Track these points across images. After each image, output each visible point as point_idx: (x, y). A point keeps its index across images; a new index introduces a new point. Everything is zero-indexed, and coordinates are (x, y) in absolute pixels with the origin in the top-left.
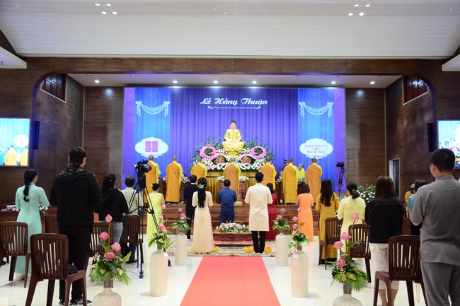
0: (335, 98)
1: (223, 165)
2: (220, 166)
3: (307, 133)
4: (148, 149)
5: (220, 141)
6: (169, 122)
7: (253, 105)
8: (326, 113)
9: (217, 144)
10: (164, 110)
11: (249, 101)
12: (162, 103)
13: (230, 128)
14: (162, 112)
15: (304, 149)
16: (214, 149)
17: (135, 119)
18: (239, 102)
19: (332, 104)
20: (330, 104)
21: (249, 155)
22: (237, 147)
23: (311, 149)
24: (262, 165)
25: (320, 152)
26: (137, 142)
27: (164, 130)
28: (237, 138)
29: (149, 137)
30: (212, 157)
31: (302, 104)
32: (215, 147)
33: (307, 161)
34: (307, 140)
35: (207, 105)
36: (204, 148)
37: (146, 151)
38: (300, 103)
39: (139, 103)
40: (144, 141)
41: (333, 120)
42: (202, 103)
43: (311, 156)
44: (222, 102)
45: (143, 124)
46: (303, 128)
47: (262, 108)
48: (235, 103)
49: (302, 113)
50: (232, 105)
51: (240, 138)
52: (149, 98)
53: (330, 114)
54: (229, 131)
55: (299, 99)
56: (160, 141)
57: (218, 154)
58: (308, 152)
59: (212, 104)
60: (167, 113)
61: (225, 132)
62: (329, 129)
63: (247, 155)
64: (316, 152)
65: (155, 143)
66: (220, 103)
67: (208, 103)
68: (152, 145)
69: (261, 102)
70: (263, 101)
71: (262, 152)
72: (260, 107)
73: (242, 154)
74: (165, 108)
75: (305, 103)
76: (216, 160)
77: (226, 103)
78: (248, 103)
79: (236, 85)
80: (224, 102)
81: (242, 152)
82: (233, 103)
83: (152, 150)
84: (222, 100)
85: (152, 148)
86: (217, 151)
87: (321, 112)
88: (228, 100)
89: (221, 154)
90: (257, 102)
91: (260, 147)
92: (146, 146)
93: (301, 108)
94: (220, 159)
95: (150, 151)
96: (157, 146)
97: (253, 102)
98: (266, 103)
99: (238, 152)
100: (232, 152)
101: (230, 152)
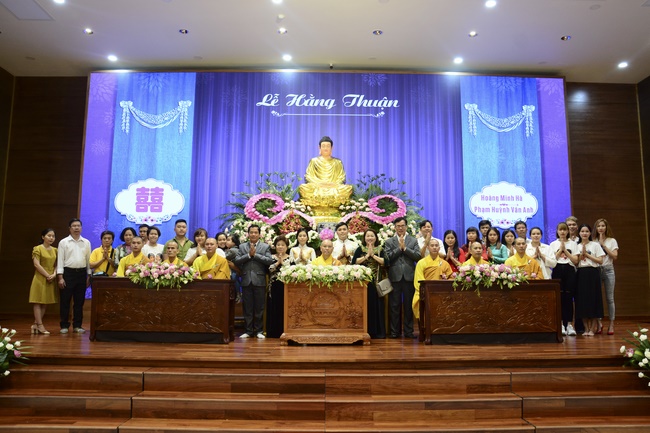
4: (141, 206)
5: (296, 182)
6: (189, 146)
7: (368, 109)
8: (521, 129)
9: (288, 191)
10: (178, 119)
11: (359, 100)
12: (175, 105)
13: (318, 156)
14: (175, 125)
16: (279, 200)
18: (338, 103)
19: (533, 108)
20: (528, 110)
21: (365, 214)
22: (336, 195)
26: (118, 191)
27: (177, 164)
29: (143, 179)
30: (275, 219)
31: (471, 108)
32: (282, 196)
35: (269, 109)
36: (255, 198)
37: (138, 210)
38: (466, 106)
39: (127, 105)
40: (133, 188)
42: (260, 104)
44: (302, 101)
47: (386, 116)
48: (330, 104)
49: (472, 127)
50: (323, 109)
52: (148, 94)
53: (531, 129)
54: (314, 160)
55: (464, 98)
56: (167, 189)
57: (288, 212)
59: (281, 106)
60: (187, 124)
63: (361, 214)
65: (158, 192)
66: (297, 104)
67: (273, 104)
68: (150, 197)
69: (386, 102)
70: (389, 99)
71: (396, 206)
72: (383, 113)
73: (348, 212)
74: (180, 116)
75: (476, 106)
76: (284, 224)
77: (311, 104)
78: (359, 105)
79: (331, 67)
80: (306, 103)
81: (348, 208)
82: (326, 104)
83: (149, 208)
84: (301, 97)
85: (149, 204)
86: (287, 204)
87: (512, 125)
88: (315, 99)
89: (295, 211)
90: (376, 102)
91: (389, 196)
92: (138, 199)
93: (470, 117)
94: (293, 223)
95: (145, 210)
96: (161, 199)
97: (367, 103)
98: (395, 105)
99: (337, 208)
100: (323, 208)
101: (319, 207)
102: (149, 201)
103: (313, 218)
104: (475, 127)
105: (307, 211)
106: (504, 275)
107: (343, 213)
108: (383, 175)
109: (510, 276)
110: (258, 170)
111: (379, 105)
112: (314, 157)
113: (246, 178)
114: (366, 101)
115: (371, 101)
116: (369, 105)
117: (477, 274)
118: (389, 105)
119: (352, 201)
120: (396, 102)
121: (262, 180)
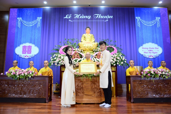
0: (161, 14)
1: (79, 60)
2: (76, 61)
3: (143, 39)
4: (24, 52)
5: (78, 42)
6: (40, 32)
7: (102, 19)
8: (156, 25)
9: (75, 45)
10: (37, 23)
11: (99, 16)
12: (36, 18)
13: (85, 33)
14: (36, 25)
15: (141, 51)
17: (16, 30)
18: (92, 17)
19: (160, 18)
20: (158, 19)
22: (92, 46)
23: (146, 50)
24: (117, 59)
25: (153, 52)
26: (16, 47)
27: (36, 38)
28: (91, 40)
29: (25, 43)
31: (138, 18)
33: (144, 60)
34: (143, 44)
35: (68, 19)
36: (63, 47)
37: (23, 53)
38: (136, 18)
39: (20, 19)
40: (21, 46)
41: (161, 29)
42: (65, 18)
43: (147, 55)
44: (79, 17)
45: (21, 33)
46: (140, 35)
47: (109, 21)
48: (89, 17)
49: (138, 24)
50: (87, 19)
51: (93, 40)
52: (27, 15)
53: (159, 25)
54: (84, 35)
55: (136, 15)
56: (33, 46)
57: (74, 52)
58: (145, 52)
59: (73, 18)
60: (39, 25)
61: (81, 36)
62: (159, 36)
64: (150, 53)
65: (30, 47)
66: (78, 18)
67: (69, 17)
68: (27, 49)
69: (109, 16)
70: (110, 16)
71: (113, 49)
72: (107, 20)
73: (96, 52)
74: (38, 22)
75: (140, 18)
76: (73, 56)
77: (83, 18)
78: (99, 17)
79: (89, 5)
80: (81, 17)
81: (96, 50)
82: (88, 17)
83: (27, 52)
84: (79, 15)
85: (27, 51)
86: (74, 49)
87: (153, 24)
88: (84, 16)
89: (77, 52)
90: (105, 16)
91: (111, 46)
92: (23, 49)
93: (138, 21)
94: (76, 55)
95: (26, 53)
96: (31, 49)
97: (102, 17)
98: (112, 18)
99: (92, 50)
100: (87, 50)
101: (86, 50)
102: (27, 50)
103: (84, 54)
104: (139, 24)
105: (81, 52)
106: (164, 73)
107: (94, 52)
108: (108, 39)
109: (166, 73)
110: (64, 38)
111: (106, 17)
112: (84, 34)
113: (60, 41)
114: (102, 16)
115: (103, 16)
116: (103, 18)
117: (152, 72)
118: (110, 18)
119: (98, 48)
120: (112, 16)
121: (66, 41)
